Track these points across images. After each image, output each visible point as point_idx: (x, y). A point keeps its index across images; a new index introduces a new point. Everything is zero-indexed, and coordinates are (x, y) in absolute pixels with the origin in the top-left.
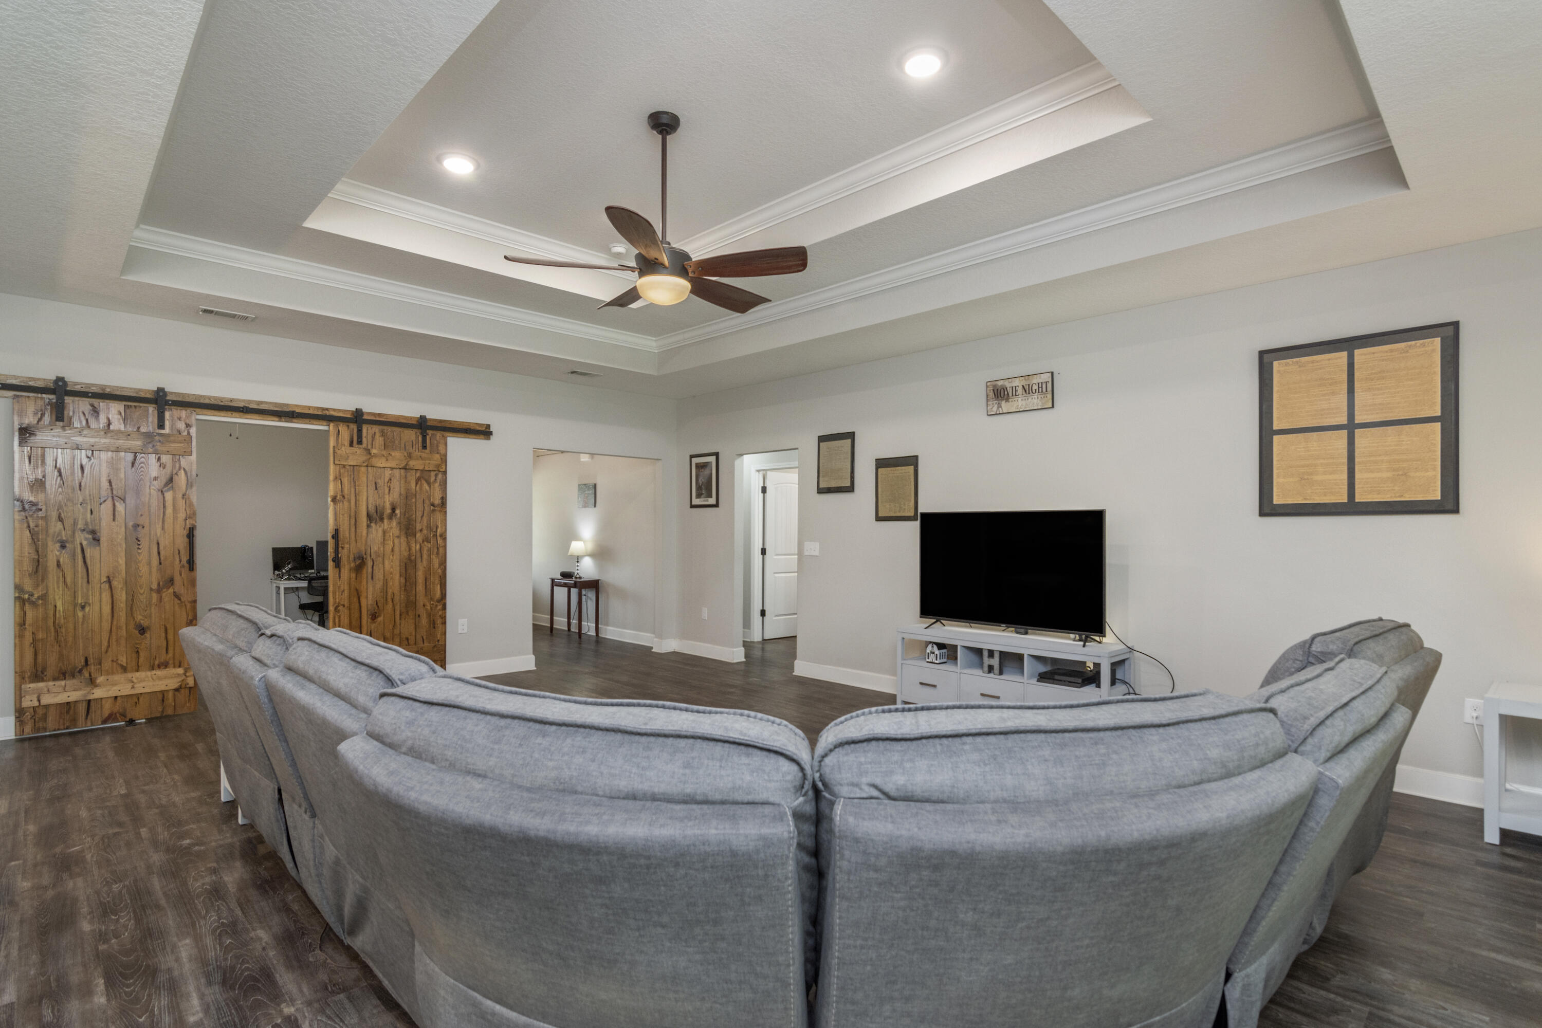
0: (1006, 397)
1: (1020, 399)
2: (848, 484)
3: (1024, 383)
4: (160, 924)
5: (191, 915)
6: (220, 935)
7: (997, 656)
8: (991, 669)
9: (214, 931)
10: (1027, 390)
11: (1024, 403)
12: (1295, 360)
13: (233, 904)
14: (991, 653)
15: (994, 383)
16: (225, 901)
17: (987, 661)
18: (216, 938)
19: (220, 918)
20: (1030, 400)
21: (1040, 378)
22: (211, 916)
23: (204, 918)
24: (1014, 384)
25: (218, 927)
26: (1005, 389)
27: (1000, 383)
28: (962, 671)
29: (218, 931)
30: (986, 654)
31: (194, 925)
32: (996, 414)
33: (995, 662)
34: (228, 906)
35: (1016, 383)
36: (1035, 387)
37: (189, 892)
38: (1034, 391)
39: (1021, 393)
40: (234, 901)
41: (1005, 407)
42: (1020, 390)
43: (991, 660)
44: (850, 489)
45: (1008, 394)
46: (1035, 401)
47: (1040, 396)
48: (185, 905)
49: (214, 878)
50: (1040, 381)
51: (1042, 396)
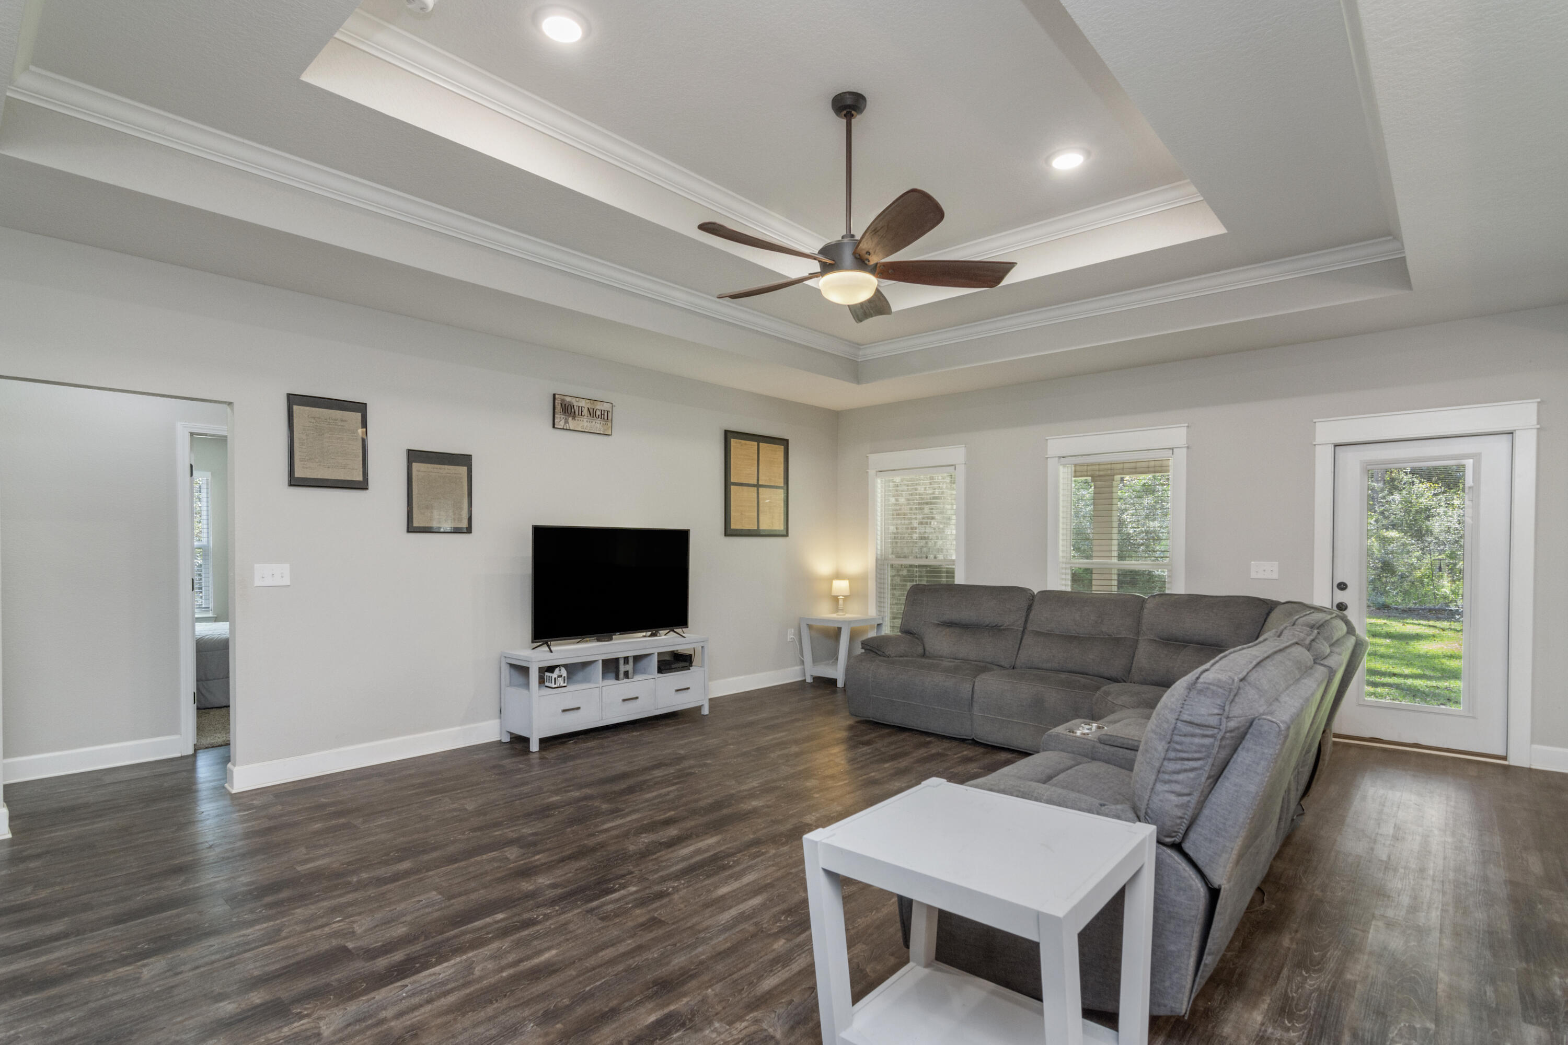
0: (572, 414)
1: (585, 420)
2: (360, 478)
3: (589, 406)
4: (1363, 1011)
5: (1329, 1001)
6: (1319, 963)
7: (631, 661)
8: (626, 675)
9: (1320, 970)
10: (592, 413)
11: (589, 424)
12: (740, 441)
13: (1282, 983)
14: (626, 659)
15: (563, 397)
16: (1286, 991)
17: (622, 668)
18: (1324, 963)
19: (1306, 978)
20: (594, 423)
21: (603, 405)
22: (1311, 986)
23: (1319, 989)
24: (581, 405)
25: (1314, 971)
26: (572, 406)
27: (568, 399)
28: (604, 684)
29: (1316, 968)
30: (622, 662)
31: (1333, 988)
32: (563, 429)
33: (629, 667)
34: (1287, 985)
35: (583, 403)
36: (598, 413)
37: (1311, 1030)
38: (597, 416)
39: (586, 415)
40: (1278, 986)
41: (572, 424)
42: (585, 412)
43: (627, 666)
44: (362, 485)
45: (575, 412)
46: (597, 425)
47: (602, 422)
48: (1325, 1017)
49: (1270, 1030)
50: (603, 409)
51: (604, 423)
